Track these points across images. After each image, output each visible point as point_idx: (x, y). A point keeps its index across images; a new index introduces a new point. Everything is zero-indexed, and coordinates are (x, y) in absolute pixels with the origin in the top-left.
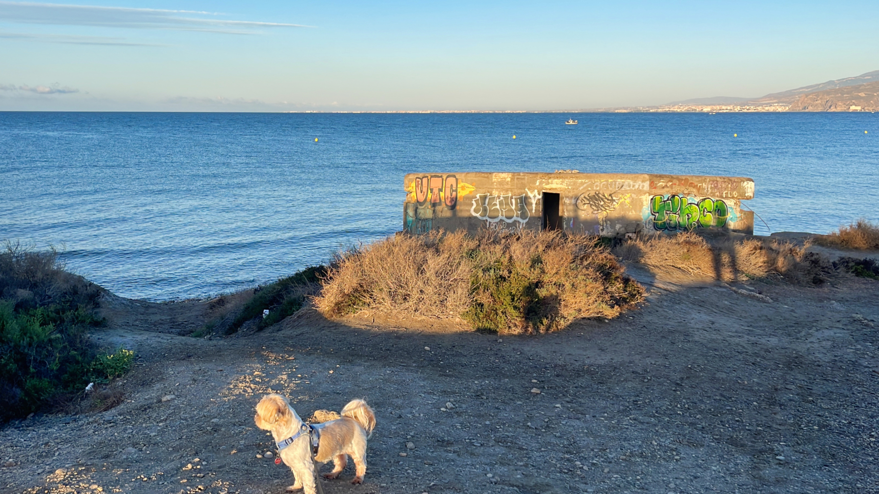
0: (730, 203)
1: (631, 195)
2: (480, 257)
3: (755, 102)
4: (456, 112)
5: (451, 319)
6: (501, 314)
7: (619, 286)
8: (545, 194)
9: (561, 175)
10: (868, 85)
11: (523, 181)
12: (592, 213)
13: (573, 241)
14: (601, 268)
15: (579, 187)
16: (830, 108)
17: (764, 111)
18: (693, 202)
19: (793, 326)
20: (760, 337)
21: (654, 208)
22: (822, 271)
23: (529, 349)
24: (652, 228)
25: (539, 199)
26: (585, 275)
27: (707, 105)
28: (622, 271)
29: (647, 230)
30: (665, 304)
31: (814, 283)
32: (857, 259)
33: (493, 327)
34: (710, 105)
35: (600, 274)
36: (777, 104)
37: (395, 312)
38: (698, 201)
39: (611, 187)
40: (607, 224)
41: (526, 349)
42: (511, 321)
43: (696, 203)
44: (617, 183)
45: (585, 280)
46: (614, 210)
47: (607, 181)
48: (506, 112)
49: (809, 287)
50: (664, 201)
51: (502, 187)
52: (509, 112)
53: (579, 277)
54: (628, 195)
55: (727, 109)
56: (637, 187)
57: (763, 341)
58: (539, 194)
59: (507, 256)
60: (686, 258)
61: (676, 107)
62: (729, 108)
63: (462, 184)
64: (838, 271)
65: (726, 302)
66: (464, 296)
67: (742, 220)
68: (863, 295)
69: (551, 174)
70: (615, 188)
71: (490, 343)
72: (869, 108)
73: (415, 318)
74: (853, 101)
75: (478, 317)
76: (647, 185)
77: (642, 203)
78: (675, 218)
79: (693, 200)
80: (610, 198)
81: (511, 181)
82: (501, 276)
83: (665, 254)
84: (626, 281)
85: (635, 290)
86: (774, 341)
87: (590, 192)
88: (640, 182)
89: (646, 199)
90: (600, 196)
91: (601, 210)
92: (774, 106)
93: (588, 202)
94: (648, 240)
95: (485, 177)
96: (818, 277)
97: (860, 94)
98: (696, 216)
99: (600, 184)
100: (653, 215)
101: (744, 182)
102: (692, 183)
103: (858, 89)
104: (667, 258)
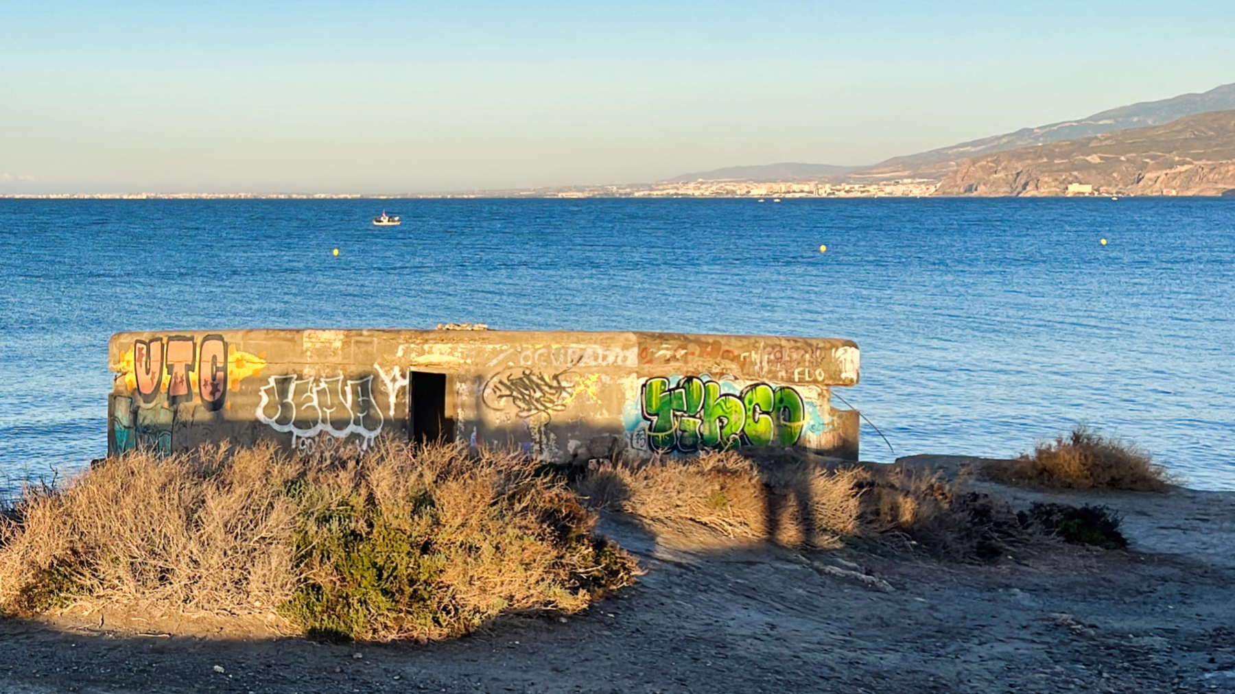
0: (807, 393)
1: (599, 377)
2: (308, 495)
3: (864, 174)
4: (204, 196)
5: (258, 615)
6: (357, 606)
7: (586, 552)
8: (415, 375)
9: (451, 335)
10: (1107, 139)
11: (369, 348)
12: (517, 415)
13: (491, 463)
14: (548, 516)
15: (489, 359)
16: (1024, 188)
17: (881, 194)
18: (731, 392)
19: (933, 637)
20: (865, 652)
21: (649, 404)
22: (997, 531)
23: (415, 670)
24: (644, 448)
25: (404, 387)
26: (520, 528)
27: (759, 182)
28: (591, 523)
29: (633, 451)
30: (678, 591)
31: (978, 554)
32: (1069, 507)
33: (342, 628)
34: (764, 182)
35: (549, 526)
36: (909, 181)
37: (144, 603)
38: (741, 389)
39: (556, 360)
40: (548, 439)
41: (411, 670)
42: (376, 619)
43: (738, 394)
44: (570, 351)
45: (521, 539)
46: (563, 408)
47: (548, 347)
48: (317, 196)
49: (970, 564)
50: (670, 390)
51: (323, 360)
52: (323, 196)
53: (510, 530)
54: (594, 378)
55: (802, 191)
56: (611, 359)
57: (872, 658)
58: (403, 376)
59: (363, 491)
60: (717, 502)
61: (691, 185)
62: (806, 188)
63: (238, 355)
64: (1030, 531)
65: (800, 591)
66: (283, 569)
67: (834, 430)
68: (1079, 579)
69: (428, 332)
70: (566, 362)
71: (338, 660)
72: (1110, 189)
73: (186, 614)
74: (1075, 173)
75: (312, 612)
76: (633, 354)
77: (623, 394)
78: (692, 424)
79: (732, 387)
80: (555, 384)
81: (343, 348)
82: (353, 532)
83: (674, 494)
84: (599, 545)
85: (616, 563)
86: (892, 659)
87: (513, 371)
88: (618, 350)
89: (632, 386)
90: (534, 378)
91: (537, 409)
92: (904, 184)
93: (508, 393)
94: (639, 467)
95: (288, 340)
96: (987, 542)
97: (1089, 158)
98: (737, 420)
99: (534, 353)
100: (645, 418)
101: (837, 349)
102: (728, 351)
103: (1084, 147)
104: (679, 503)
